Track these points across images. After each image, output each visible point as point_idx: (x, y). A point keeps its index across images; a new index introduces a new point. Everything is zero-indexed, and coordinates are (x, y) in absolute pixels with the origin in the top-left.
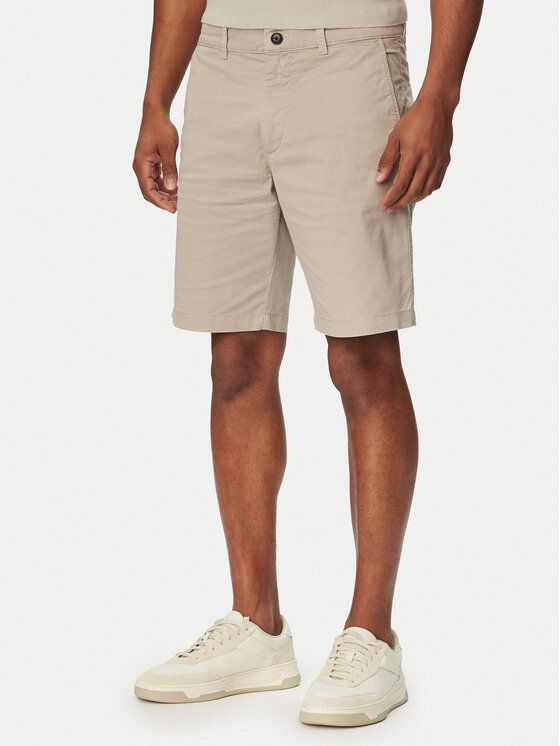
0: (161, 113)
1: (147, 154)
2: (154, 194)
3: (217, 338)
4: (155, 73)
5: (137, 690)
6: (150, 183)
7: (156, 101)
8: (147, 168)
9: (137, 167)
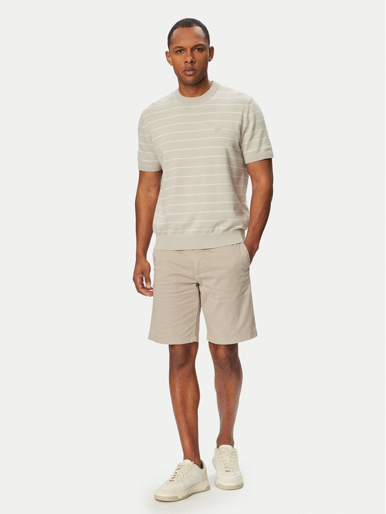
0: (143, 258)
1: (138, 274)
2: (143, 291)
3: (171, 347)
4: (139, 242)
5: (155, 496)
6: (140, 286)
7: (141, 253)
8: (138, 280)
9: (134, 279)
